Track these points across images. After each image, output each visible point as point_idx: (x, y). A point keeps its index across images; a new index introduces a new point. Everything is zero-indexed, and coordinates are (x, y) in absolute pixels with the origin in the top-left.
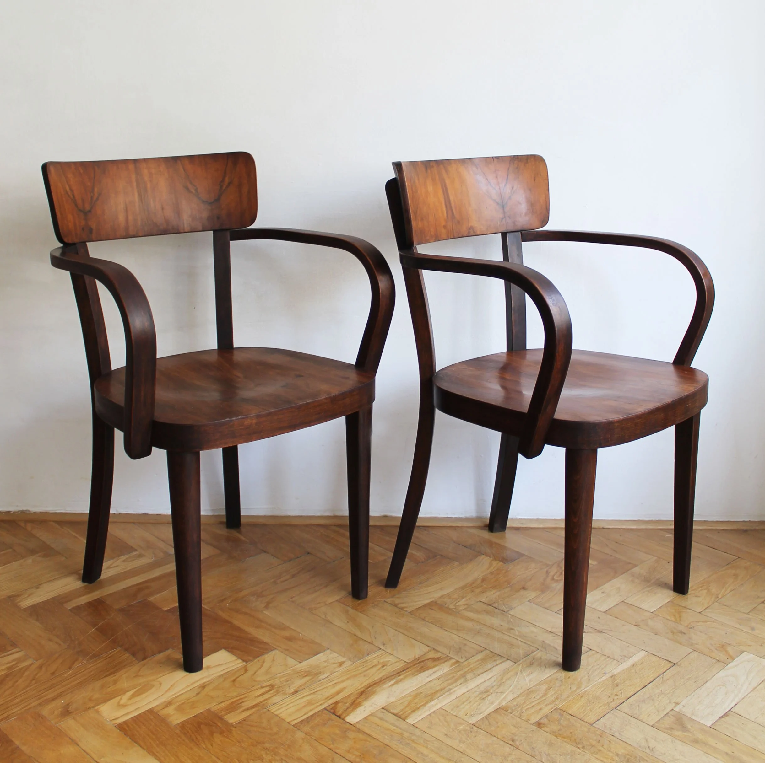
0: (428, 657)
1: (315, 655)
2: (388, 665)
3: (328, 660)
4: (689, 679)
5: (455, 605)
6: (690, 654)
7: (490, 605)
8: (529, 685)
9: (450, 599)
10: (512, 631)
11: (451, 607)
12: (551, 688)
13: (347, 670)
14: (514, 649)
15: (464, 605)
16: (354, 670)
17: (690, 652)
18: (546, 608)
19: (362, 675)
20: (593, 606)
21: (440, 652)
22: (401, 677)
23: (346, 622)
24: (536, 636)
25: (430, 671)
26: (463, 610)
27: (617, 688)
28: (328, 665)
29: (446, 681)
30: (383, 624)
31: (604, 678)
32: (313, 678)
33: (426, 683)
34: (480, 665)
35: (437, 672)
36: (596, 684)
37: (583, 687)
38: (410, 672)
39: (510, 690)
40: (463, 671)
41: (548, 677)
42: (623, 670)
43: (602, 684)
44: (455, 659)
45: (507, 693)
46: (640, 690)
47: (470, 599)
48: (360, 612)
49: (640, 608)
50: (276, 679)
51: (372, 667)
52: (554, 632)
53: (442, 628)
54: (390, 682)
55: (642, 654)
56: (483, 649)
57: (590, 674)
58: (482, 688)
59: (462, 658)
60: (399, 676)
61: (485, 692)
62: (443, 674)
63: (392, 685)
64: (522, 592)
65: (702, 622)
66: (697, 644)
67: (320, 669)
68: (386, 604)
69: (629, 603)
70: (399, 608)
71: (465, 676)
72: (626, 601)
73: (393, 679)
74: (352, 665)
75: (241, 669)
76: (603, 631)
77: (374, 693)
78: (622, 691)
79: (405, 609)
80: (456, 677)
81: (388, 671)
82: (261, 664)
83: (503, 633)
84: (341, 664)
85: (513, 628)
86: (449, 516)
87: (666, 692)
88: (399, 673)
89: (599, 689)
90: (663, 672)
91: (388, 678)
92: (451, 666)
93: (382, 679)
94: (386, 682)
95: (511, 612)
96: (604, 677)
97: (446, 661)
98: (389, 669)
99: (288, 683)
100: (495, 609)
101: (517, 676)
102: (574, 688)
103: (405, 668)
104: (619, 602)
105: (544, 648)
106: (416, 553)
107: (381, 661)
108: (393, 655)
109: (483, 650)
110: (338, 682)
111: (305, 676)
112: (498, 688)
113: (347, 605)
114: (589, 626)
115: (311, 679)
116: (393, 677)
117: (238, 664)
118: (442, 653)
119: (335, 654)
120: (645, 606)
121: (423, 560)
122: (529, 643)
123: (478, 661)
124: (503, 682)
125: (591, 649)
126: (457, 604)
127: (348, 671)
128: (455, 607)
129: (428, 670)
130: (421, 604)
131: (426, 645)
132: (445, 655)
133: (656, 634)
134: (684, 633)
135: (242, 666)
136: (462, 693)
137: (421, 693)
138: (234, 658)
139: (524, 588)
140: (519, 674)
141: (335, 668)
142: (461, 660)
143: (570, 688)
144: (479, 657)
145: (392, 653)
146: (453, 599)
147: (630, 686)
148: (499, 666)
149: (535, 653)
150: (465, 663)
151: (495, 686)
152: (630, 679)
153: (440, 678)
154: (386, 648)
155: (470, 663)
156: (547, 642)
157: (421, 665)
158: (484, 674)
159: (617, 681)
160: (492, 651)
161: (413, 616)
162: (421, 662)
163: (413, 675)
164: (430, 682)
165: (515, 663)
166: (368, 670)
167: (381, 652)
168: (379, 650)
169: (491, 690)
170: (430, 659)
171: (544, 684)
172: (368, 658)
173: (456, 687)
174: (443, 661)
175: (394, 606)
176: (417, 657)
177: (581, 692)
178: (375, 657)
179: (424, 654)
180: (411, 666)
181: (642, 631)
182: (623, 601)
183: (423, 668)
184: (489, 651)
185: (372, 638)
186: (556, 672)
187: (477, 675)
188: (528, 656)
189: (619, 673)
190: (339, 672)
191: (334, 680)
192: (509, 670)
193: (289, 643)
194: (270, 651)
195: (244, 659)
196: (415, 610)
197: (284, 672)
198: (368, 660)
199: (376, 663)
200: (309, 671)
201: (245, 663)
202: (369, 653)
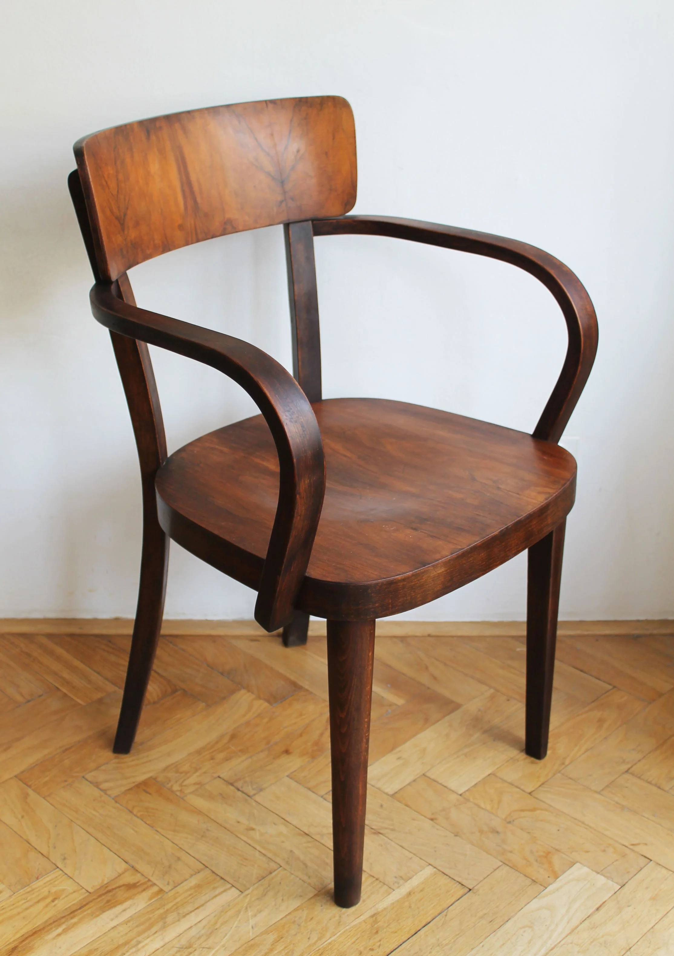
0: (121, 883)
2: (61, 898)
4: (482, 917)
6: (497, 871)
7: (232, 784)
8: (251, 934)
9: (177, 772)
10: (252, 833)
11: (176, 788)
12: (282, 938)
13: (2, 906)
14: (245, 866)
15: (195, 784)
16: (12, 907)
17: (495, 867)
18: (309, 790)
19: (22, 915)
20: (378, 785)
21: (139, 872)
22: (75, 920)
23: (20, 817)
24: (283, 842)
25: (119, 909)
26: (191, 793)
27: (377, 936)
29: (137, 926)
30: (72, 821)
31: (363, 918)
33: (107, 931)
34: (191, 897)
35: (128, 910)
36: (347, 930)
37: (328, 935)
38: (89, 911)
39: (222, 943)
40: (164, 909)
41: (282, 919)
42: (393, 904)
43: (356, 930)
44: (158, 886)
45: (217, 948)
47: (204, 773)
48: (44, 798)
49: (445, 787)
51: (38, 902)
52: (310, 835)
53: (153, 827)
54: (57, 929)
55: (428, 871)
56: (202, 866)
58: (184, 941)
59: (168, 884)
60: (72, 918)
61: (186, 948)
62: (135, 914)
63: (59, 935)
64: (284, 759)
65: (529, 810)
66: (511, 852)
68: (85, 782)
69: (433, 777)
70: (101, 790)
71: (165, 918)
72: (428, 774)
73: (64, 923)
74: (11, 896)
76: (381, 831)
77: (31, 949)
78: (382, 942)
79: (109, 792)
80: (152, 920)
81: (59, 909)
83: (237, 836)
85: (254, 826)
87: (444, 942)
88: (72, 913)
89: (350, 940)
90: (447, 907)
91: (55, 922)
92: (150, 899)
94: (51, 929)
95: (258, 798)
96: (361, 917)
97: (144, 890)
98: (62, 905)
100: (236, 790)
101: (238, 917)
102: (314, 938)
103: (84, 903)
104: (418, 776)
105: (289, 864)
107: (54, 890)
108: (72, 879)
109: (202, 870)
112: (206, 940)
113: (27, 785)
116: (63, 920)
118: (143, 875)
120: (453, 784)
122: (270, 855)
123: (191, 888)
124: (216, 929)
126: (185, 783)
127: (3, 909)
128: (179, 789)
129: (115, 906)
130: (134, 782)
131: (123, 860)
132: (146, 878)
133: (456, 836)
134: (497, 832)
136: (153, 950)
137: (96, 949)
139: (287, 752)
140: (242, 913)
142: (166, 889)
143: (309, 938)
144: (193, 882)
145: (71, 876)
146: (181, 773)
147: (396, 932)
148: (218, 898)
149: (274, 874)
150: (171, 894)
151: (202, 935)
152: (398, 920)
153: (129, 921)
154: (65, 867)
155: (178, 893)
156: (297, 852)
157: (109, 896)
158: (193, 914)
159: (379, 923)
160: (214, 870)
161: (118, 805)
162: (109, 891)
163: (92, 916)
164: (113, 928)
165: (241, 893)
166: (31, 906)
167: (58, 873)
168: (55, 869)
169: (195, 944)
170: (124, 885)
171: (274, 932)
172: (37, 884)
173: (147, 938)
174: (140, 889)
175: (95, 786)
176: (105, 882)
177: (322, 944)
178: (47, 882)
179: (117, 876)
180: (94, 899)
181: (437, 829)
182: (424, 775)
183: (110, 903)
184: (210, 871)
185: (49, 847)
186: (296, 908)
187: (183, 916)
188: (263, 880)
189: (385, 909)
192: (230, 906)
196: (123, 792)
198: (34, 889)
199: (46, 893)
202: (40, 875)
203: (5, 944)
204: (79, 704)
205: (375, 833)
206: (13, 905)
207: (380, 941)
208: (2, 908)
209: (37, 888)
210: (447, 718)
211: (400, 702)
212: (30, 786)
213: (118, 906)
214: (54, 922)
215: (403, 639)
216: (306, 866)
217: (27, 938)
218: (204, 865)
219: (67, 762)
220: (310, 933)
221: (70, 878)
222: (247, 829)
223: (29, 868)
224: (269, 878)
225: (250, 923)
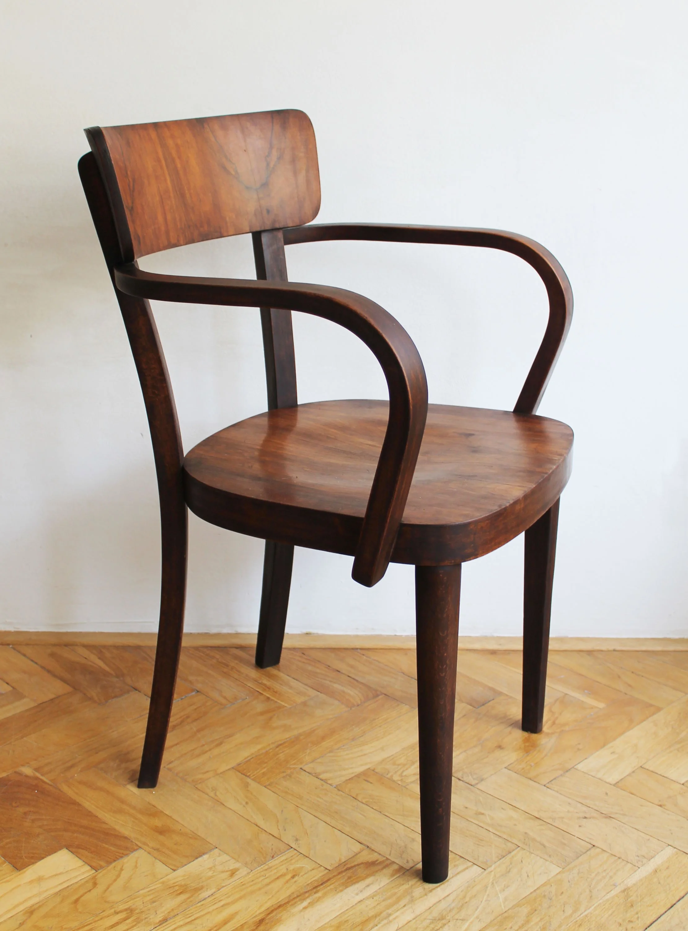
0: (359, 861)
1: (197, 858)
2: (300, 875)
3: (214, 866)
5: (401, 775)
8: (503, 908)
9: (394, 764)
10: (481, 816)
11: (396, 778)
12: (536, 910)
13: (242, 882)
14: (483, 846)
16: (252, 883)
18: (530, 779)
19: (263, 890)
20: (599, 775)
21: (376, 852)
22: (319, 894)
23: (244, 803)
24: (515, 825)
25: (362, 884)
27: (632, 909)
28: (214, 874)
29: (384, 900)
30: (297, 806)
31: (613, 893)
32: (192, 896)
33: (354, 904)
35: (372, 886)
36: (600, 903)
37: (582, 908)
38: (332, 887)
39: (475, 916)
40: (408, 884)
41: (531, 893)
42: (641, 880)
43: (610, 904)
44: (397, 864)
45: (472, 919)
46: (666, 912)
48: (265, 787)
49: (666, 777)
50: (138, 899)
51: (278, 878)
52: (541, 819)
53: (380, 812)
54: (302, 903)
55: (669, 851)
57: (592, 886)
58: (435, 913)
59: (408, 862)
60: (315, 893)
61: (439, 919)
62: (380, 889)
63: (305, 908)
64: (498, 754)
67: (203, 882)
68: (303, 773)
69: (651, 769)
70: (321, 780)
72: (646, 766)
73: (307, 897)
74: (248, 873)
75: (87, 882)
76: (612, 816)
77: (278, 921)
78: (639, 915)
79: (330, 782)
80: (398, 894)
81: (300, 884)
82: (117, 872)
84: (233, 873)
85: (483, 811)
86: (398, 634)
88: (316, 887)
89: (605, 912)
91: (300, 896)
92: (391, 876)
93: (291, 898)
94: (295, 903)
95: (480, 786)
96: (612, 892)
97: (384, 868)
98: (302, 881)
99: (154, 904)
100: (458, 780)
101: (486, 891)
102: (569, 911)
103: (326, 879)
104: (636, 768)
105: (526, 845)
106: (349, 691)
107: (291, 868)
108: (308, 857)
110: (228, 904)
111: (181, 893)
112: (458, 912)
113: (246, 776)
114: (592, 808)
115: (188, 898)
116: (307, 895)
117: (84, 872)
118: (380, 854)
119: (225, 855)
120: (672, 774)
121: (359, 703)
122: (505, 837)
124: (466, 903)
125: (594, 846)
126: (404, 774)
127: (243, 885)
128: (400, 779)
129: (357, 882)
130: (353, 773)
131: (357, 841)
132: (384, 857)
135: (89, 877)
136: (405, 922)
137: (346, 921)
138: (80, 863)
139: (500, 747)
140: (489, 888)
141: (223, 880)
142: (407, 866)
143: (563, 911)
145: (307, 855)
147: (651, 906)
148: (461, 874)
149: (513, 853)
150: (412, 871)
151: (453, 908)
152: (651, 895)
153: (375, 896)
154: (299, 847)
156: (532, 834)
157: (349, 873)
159: (632, 898)
161: (341, 793)
162: (348, 869)
163: (336, 891)
164: (360, 902)
165: (483, 870)
166: (270, 883)
167: (292, 852)
168: (288, 849)
169: (448, 916)
170: (362, 863)
171: (526, 905)
172: (273, 863)
173: (397, 911)
174: (380, 867)
175: (314, 776)
176: (343, 861)
177: (578, 917)
178: (283, 861)
179: (354, 855)
180: (334, 876)
181: (668, 814)
182: (641, 767)
183: (352, 879)
185: (279, 829)
186: (543, 884)
187: (429, 891)
188: (504, 859)
189: (634, 885)
190: (229, 885)
191: (221, 900)
192: (475, 881)
193: (161, 838)
194: (132, 852)
195: (94, 864)
196: (344, 782)
197: (150, 887)
198: (272, 867)
199: (284, 871)
200: (186, 885)
201: (94, 871)
202: (275, 854)
203: (250, 917)
204: (285, 707)
205: (606, 817)
206: (253, 881)
207: (637, 913)
209: (274, 866)
210: (650, 719)
211: (601, 705)
212: (248, 776)
213: (360, 882)
214: (298, 896)
215: (590, 653)
216: (545, 846)
217: (272, 911)
219: (282, 756)
220: (563, 906)
221: (307, 857)
222: (476, 814)
223: (262, 848)
224: (510, 856)
225: (499, 897)
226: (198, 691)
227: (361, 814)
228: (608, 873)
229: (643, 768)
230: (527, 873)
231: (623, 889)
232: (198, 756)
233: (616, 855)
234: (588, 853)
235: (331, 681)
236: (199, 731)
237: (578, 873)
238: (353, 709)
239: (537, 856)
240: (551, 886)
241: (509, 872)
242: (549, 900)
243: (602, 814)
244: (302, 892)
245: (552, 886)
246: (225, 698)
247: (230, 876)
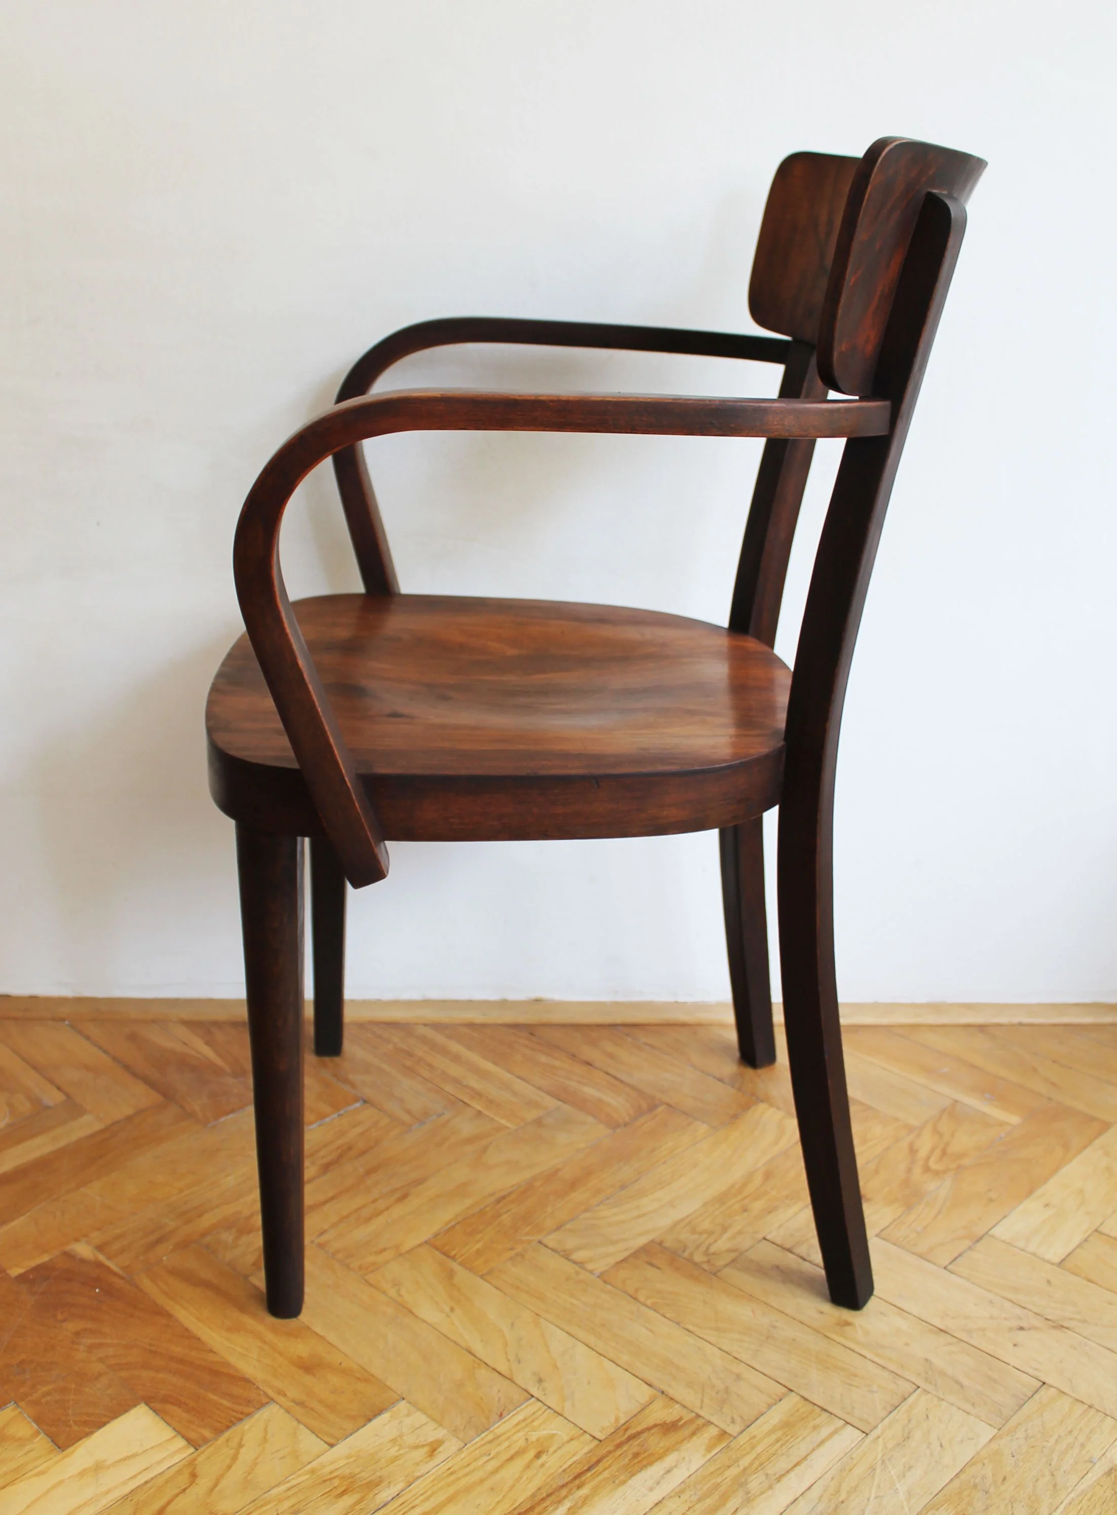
0: (650, 1421)
1: (370, 1420)
2: (551, 1450)
3: (401, 1436)
7: (789, 1250)
8: (907, 1511)
9: (693, 1231)
10: (848, 1328)
11: (698, 1258)
13: (449, 1469)
14: (857, 1387)
15: (729, 1251)
16: (467, 1470)
18: (921, 1257)
19: (488, 1484)
20: (1032, 1248)
21: (677, 1402)
22: (586, 1490)
23: (447, 1309)
24: (907, 1344)
25: (657, 1469)
26: (726, 1266)
28: (401, 1452)
29: (699, 1501)
30: (537, 1315)
31: (1092, 1477)
33: (647, 1510)
34: (779, 1444)
35: (675, 1470)
38: (606, 1474)
40: (739, 1466)
41: (952, 1481)
43: (1089, 1500)
44: (716, 1426)
47: (740, 1232)
48: (482, 1277)
50: (269, 1506)
51: (512, 1458)
52: (949, 1331)
53: (678, 1324)
54: (556, 1509)
56: (784, 1390)
57: (1053, 1464)
59: (733, 1422)
60: (579, 1487)
62: (689, 1477)
67: (381, 1469)
68: (543, 1249)
70: (575, 1262)
71: (746, 1483)
72: (1105, 1229)
73: (565, 1497)
74: (460, 1450)
75: (179, 1472)
76: (1065, 1324)
79: (589, 1266)
80: (723, 1488)
81: (552, 1471)
82: (232, 1451)
84: (433, 1448)
88: (578, 1478)
92: (709, 1449)
93: (540, 1497)
94: (545, 1509)
96: (1089, 1475)
97: (694, 1433)
98: (554, 1464)
100: (801, 1260)
101: (874, 1477)
103: (594, 1460)
104: (1089, 1233)
105: (930, 1383)
106: (610, 1100)
107: (534, 1436)
109: (784, 1395)
111: (344, 1493)
113: (449, 1257)
114: (1029, 1310)
115: (356, 1504)
116: (564, 1492)
117: (176, 1452)
118: (684, 1407)
119: (419, 1413)
121: (627, 1119)
122: (893, 1367)
123: (775, 1428)
124: (842, 1502)
125: (1044, 1383)
126: (712, 1250)
127: (451, 1474)
128: (705, 1259)
129: (651, 1464)
130: (626, 1250)
131: (643, 1381)
132: (692, 1411)
135: (183, 1462)
138: (168, 1433)
140: (878, 1471)
141: (417, 1464)
142: (733, 1430)
144: (775, 1416)
145: (560, 1412)
146: (701, 1234)
148: (828, 1444)
149: (910, 1401)
150: (743, 1439)
153: (682, 1491)
154: (545, 1395)
155: (754, 1437)
156: (937, 1362)
157: (634, 1446)
158: (792, 1475)
160: (806, 1396)
161: (609, 1287)
162: (630, 1438)
163: (614, 1482)
164: (657, 1504)
165: (865, 1435)
166: (500, 1467)
167: (532, 1407)
168: (527, 1400)
170: (655, 1426)
171: (946, 1505)
172: (501, 1427)
174: (687, 1432)
175: (562, 1256)
176: (622, 1421)
178: (519, 1423)
179: (639, 1409)
180: (610, 1452)
182: (1096, 1230)
183: (640, 1458)
184: (798, 1398)
185: (509, 1360)
186: (970, 1460)
187: (776, 1479)
188: (896, 1411)
190: (428, 1475)
191: (415, 1507)
192: (852, 1458)
193: (308, 1379)
194: (259, 1409)
195: (193, 1435)
196: (613, 1267)
197: (289, 1481)
198: (499, 1436)
199: (521, 1443)
200: (352, 1476)
201: (192, 1450)
202: (504, 1410)
204: (507, 1128)
205: (1055, 1327)
208: (450, 1471)
209: (504, 1434)
210: (1097, 1142)
211: (1015, 1119)
212: (453, 1258)
213: (656, 1464)
214: (549, 1495)
215: (982, 1028)
216: (962, 1386)
218: (784, 1386)
219: (506, 1219)
220: (1010, 1506)
221: (559, 1414)
222: (838, 1324)
223: (481, 1399)
224: (904, 1407)
225: (897, 1489)
226: (365, 1102)
227: (646, 1328)
228: (1076, 1438)
229: (1102, 1233)
230: (938, 1439)
231: (1107, 1469)
232: (368, 1220)
233: (1084, 1401)
234: (1036, 1397)
235: (579, 1082)
236: (369, 1172)
237: (1026, 1438)
238: (619, 1131)
239: (952, 1404)
240: (984, 1464)
241: (908, 1437)
242: (984, 1493)
243: (1047, 1322)
244: (554, 1486)
245: (986, 1465)
246: (409, 1112)
247: (428, 1456)
